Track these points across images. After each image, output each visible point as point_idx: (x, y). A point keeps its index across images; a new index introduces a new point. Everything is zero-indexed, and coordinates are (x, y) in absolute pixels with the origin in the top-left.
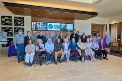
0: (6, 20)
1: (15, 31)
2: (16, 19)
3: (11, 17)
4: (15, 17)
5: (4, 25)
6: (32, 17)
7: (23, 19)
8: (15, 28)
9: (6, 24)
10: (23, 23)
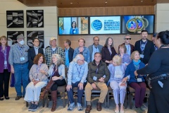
0: (14, 18)
1: (28, 38)
2: (29, 14)
3: (22, 12)
4: (28, 11)
5: (10, 27)
6: (59, 6)
7: (42, 13)
8: (28, 33)
9: (14, 26)
10: (43, 21)
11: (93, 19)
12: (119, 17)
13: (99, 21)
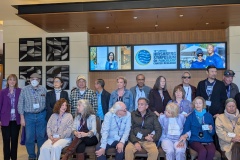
0: (29, 48)
1: (48, 76)
2: (50, 42)
3: (40, 40)
4: (47, 39)
5: (23, 60)
6: (90, 32)
7: (67, 41)
8: (48, 68)
9: (29, 59)
10: (68, 51)
11: (137, 49)
12: (175, 46)
13: (147, 52)
